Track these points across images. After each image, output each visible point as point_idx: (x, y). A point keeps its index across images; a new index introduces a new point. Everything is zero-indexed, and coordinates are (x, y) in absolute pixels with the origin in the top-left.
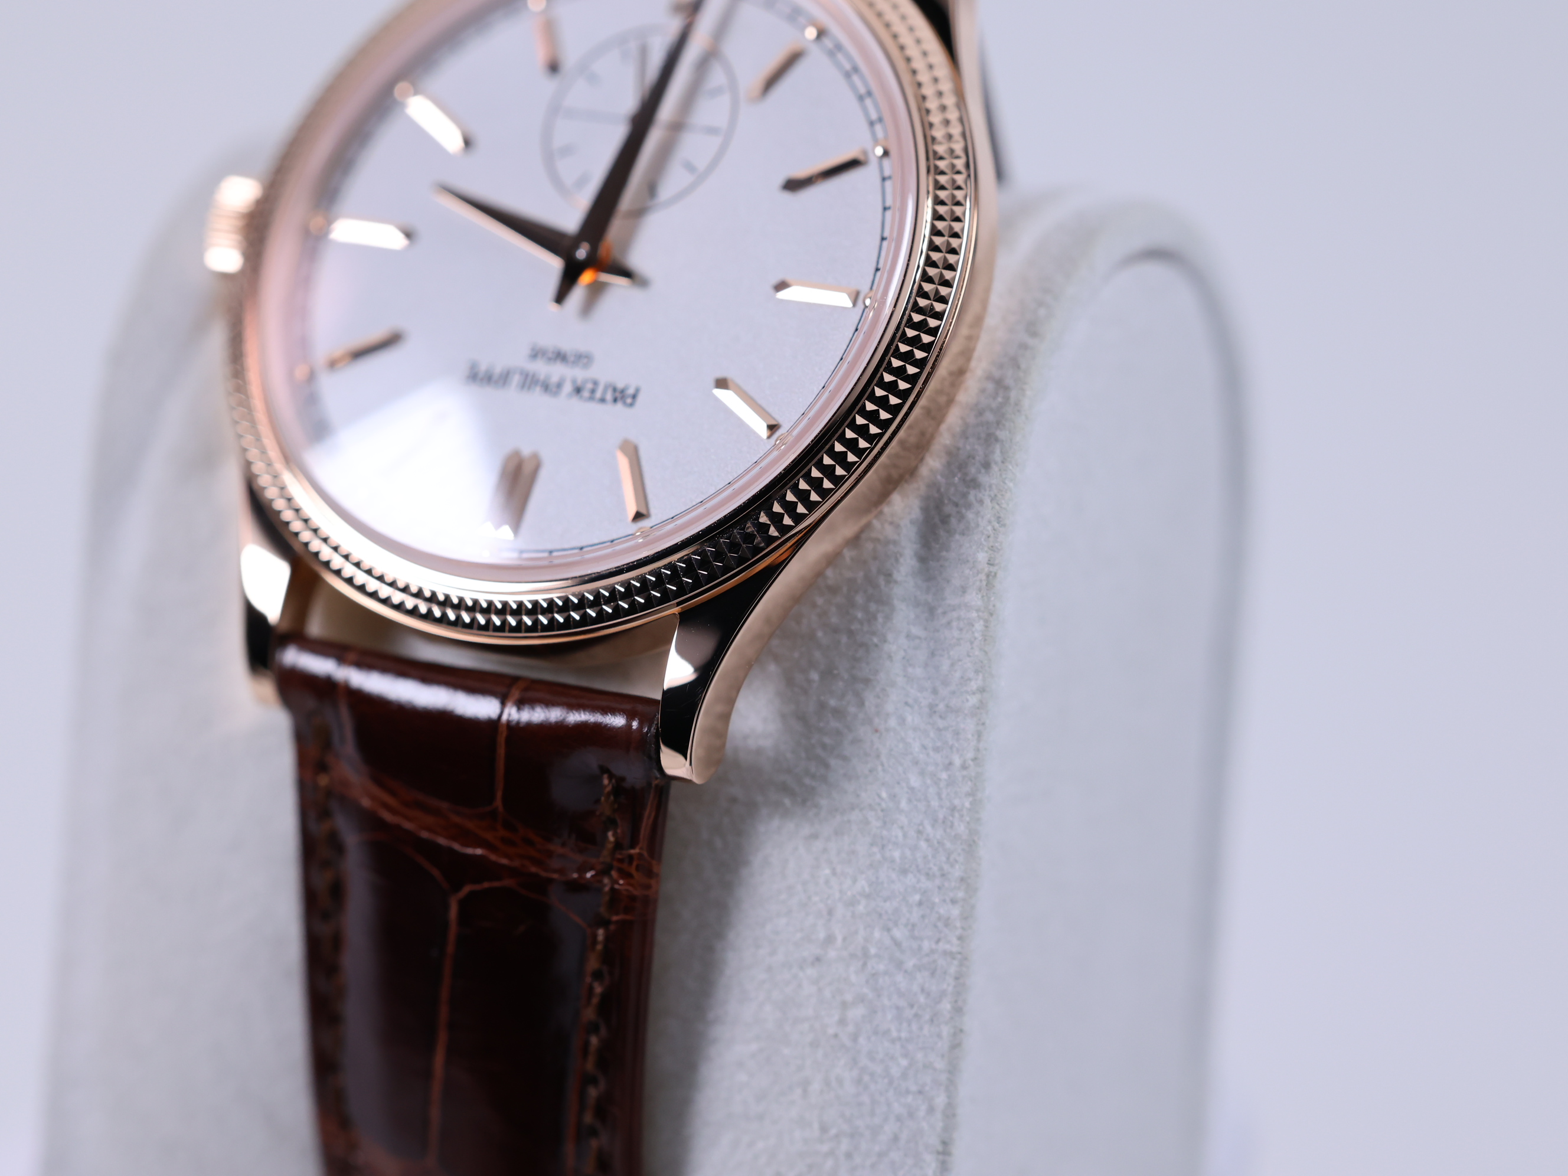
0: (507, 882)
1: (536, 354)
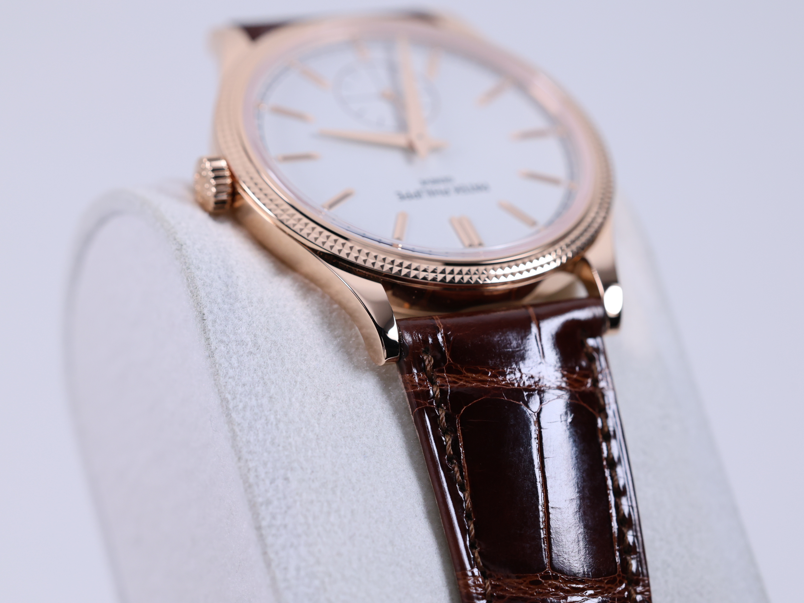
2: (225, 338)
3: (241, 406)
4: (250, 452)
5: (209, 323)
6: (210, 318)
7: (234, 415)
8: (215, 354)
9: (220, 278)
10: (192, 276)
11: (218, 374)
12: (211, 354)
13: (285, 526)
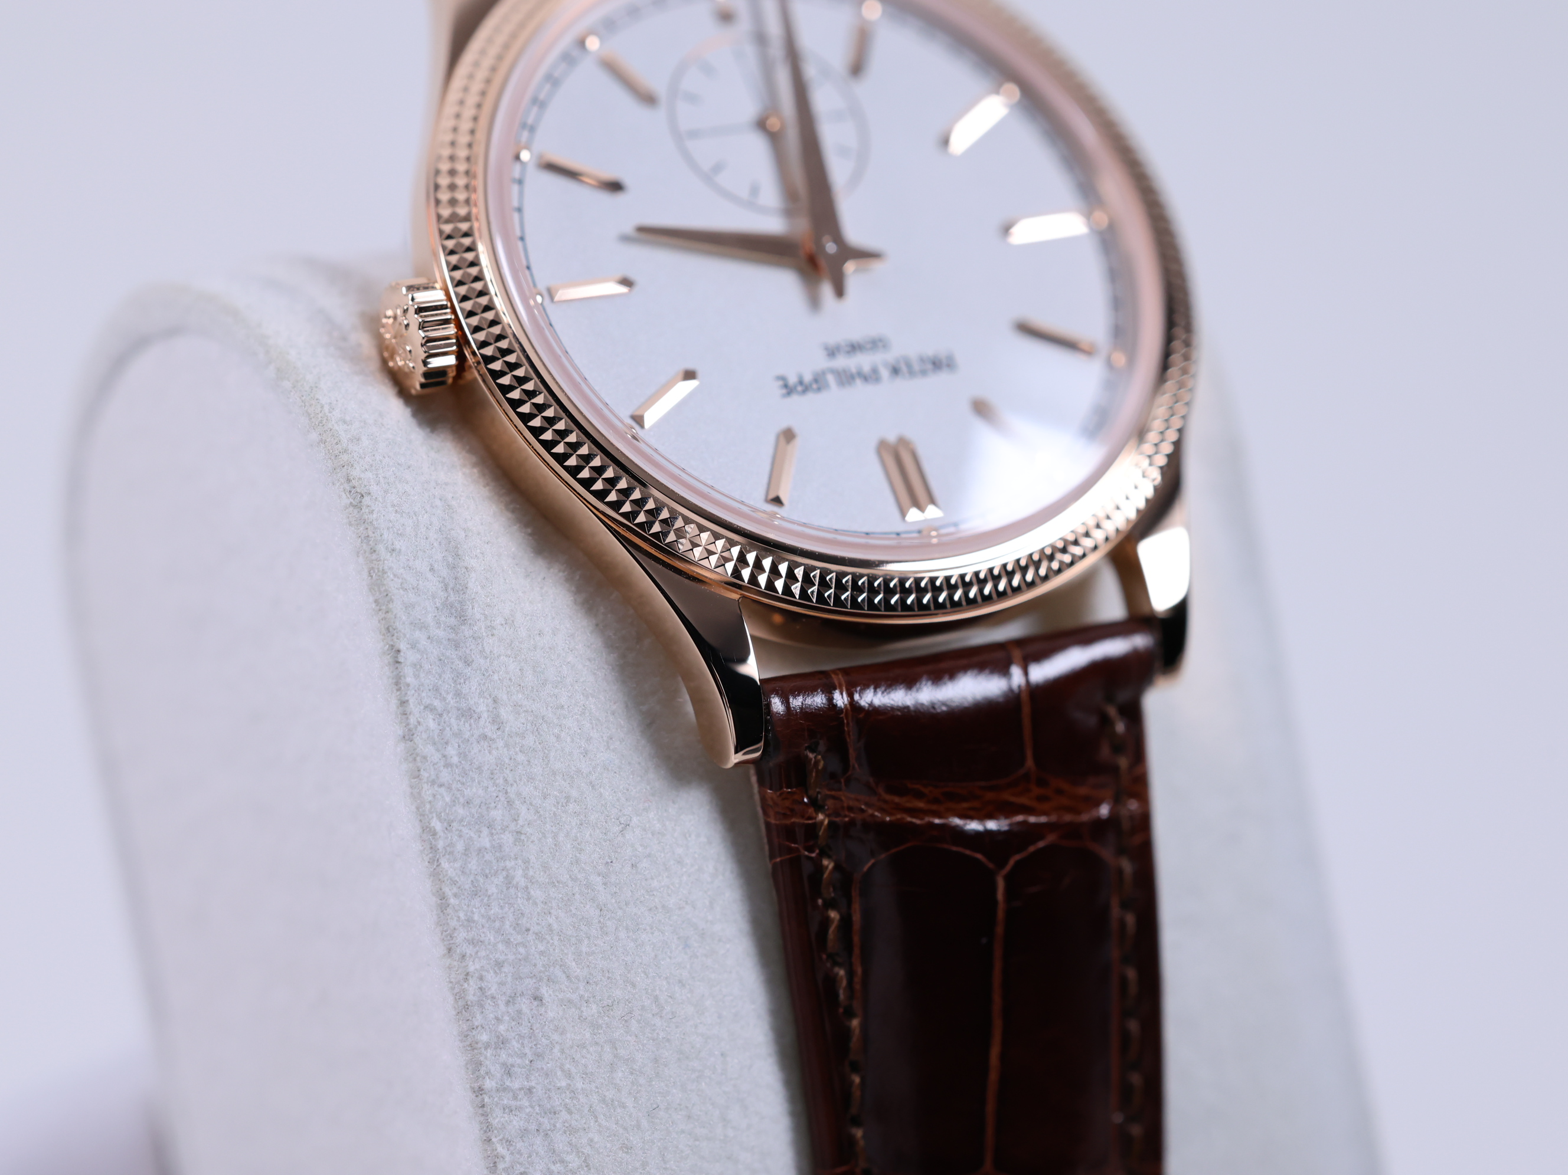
0: (1051, 838)
1: (832, 352)
2: (436, 703)
3: (460, 847)
4: (472, 942)
5: (408, 672)
6: (409, 656)
7: (445, 865)
8: (415, 736)
9: (432, 569)
10: (381, 569)
11: (418, 776)
12: (408, 735)
13: (530, 1090)
